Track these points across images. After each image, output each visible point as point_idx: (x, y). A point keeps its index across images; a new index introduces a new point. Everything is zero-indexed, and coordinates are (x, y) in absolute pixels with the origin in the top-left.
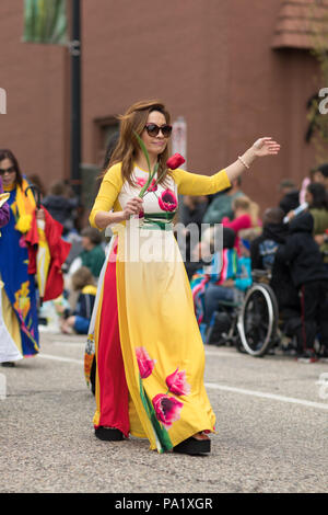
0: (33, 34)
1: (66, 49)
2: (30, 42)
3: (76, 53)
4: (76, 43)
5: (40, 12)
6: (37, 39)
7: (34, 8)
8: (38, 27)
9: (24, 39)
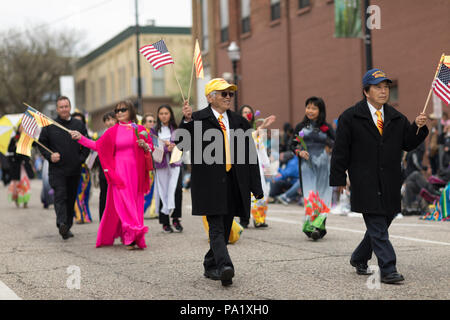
0: (341, 32)
1: (362, 40)
2: (340, 37)
3: (368, 42)
4: (368, 36)
5: (345, 19)
6: (344, 35)
7: (341, 16)
8: (344, 28)
9: (335, 36)
